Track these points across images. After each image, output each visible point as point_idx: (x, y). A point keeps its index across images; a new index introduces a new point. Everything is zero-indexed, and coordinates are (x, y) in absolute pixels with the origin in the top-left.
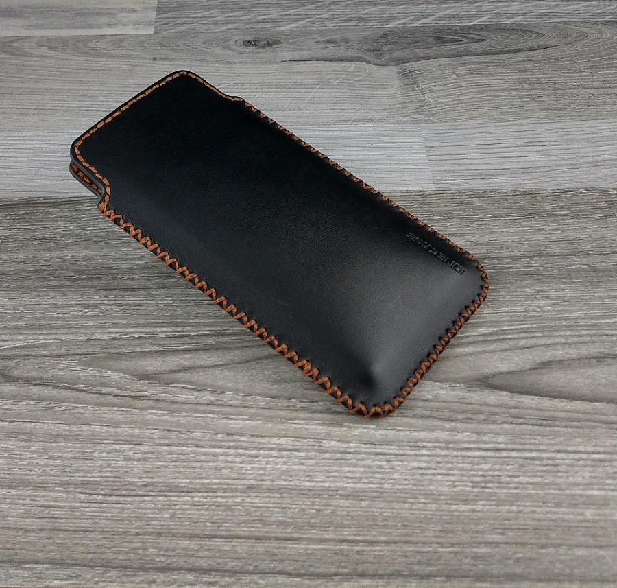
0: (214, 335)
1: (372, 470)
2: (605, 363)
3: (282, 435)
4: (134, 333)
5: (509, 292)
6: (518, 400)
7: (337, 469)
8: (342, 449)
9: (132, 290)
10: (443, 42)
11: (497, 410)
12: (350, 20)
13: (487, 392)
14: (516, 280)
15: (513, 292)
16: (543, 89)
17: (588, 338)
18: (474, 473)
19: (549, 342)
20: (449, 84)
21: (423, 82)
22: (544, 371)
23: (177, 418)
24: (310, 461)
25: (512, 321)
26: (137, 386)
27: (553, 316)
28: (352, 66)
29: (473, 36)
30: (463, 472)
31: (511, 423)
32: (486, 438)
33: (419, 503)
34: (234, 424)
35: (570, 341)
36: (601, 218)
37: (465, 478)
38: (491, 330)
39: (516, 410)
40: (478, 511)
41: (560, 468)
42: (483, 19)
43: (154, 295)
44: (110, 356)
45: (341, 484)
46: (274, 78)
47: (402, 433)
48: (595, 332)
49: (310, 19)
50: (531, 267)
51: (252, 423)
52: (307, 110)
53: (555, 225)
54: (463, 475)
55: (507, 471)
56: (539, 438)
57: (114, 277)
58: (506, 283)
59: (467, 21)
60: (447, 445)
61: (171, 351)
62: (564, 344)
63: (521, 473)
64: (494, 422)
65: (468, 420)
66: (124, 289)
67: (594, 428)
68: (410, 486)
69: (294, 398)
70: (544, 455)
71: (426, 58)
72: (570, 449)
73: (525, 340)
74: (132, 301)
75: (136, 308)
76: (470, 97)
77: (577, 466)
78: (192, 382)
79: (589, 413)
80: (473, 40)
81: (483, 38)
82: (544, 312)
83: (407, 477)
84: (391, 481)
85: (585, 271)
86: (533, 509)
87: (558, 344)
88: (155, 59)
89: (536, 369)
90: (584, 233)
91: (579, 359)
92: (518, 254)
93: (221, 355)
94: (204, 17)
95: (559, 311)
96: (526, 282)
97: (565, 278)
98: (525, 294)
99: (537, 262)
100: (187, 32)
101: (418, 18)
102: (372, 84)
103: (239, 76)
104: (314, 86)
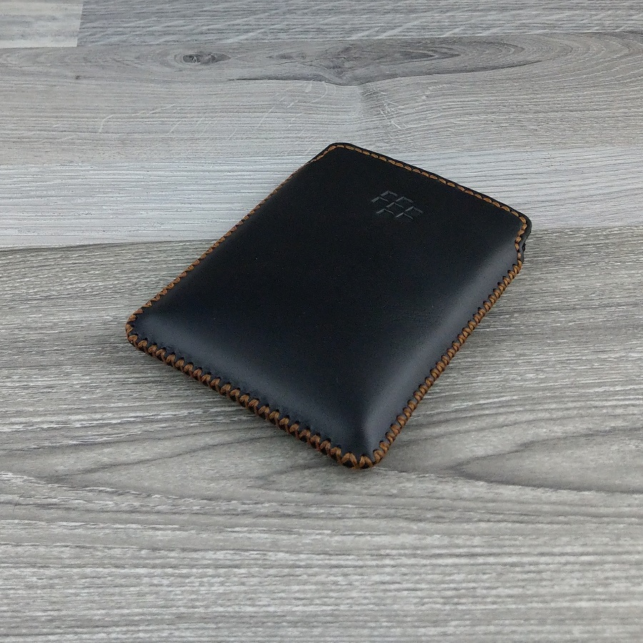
0: (140, 422)
1: (326, 588)
2: (594, 442)
3: (219, 548)
4: (43, 422)
5: (486, 357)
6: (497, 491)
7: (284, 588)
8: (291, 562)
9: (42, 367)
11: (472, 505)
13: (461, 482)
15: (492, 356)
16: (523, 112)
17: (575, 412)
18: (446, 586)
19: (530, 417)
20: (418, 106)
21: (389, 104)
22: (525, 454)
23: (93, 531)
24: (252, 579)
25: (489, 393)
26: (45, 492)
27: (536, 386)
28: (309, 86)
30: (433, 586)
31: (489, 521)
32: (459, 541)
33: (381, 627)
34: (161, 535)
35: (555, 416)
36: (589, 265)
37: (435, 593)
38: (465, 404)
39: (494, 504)
40: (450, 635)
41: (544, 575)
42: (455, 31)
43: (67, 374)
44: (11, 454)
45: (288, 608)
47: (362, 539)
48: (583, 404)
50: (510, 326)
51: (184, 534)
53: (537, 274)
54: (431, 590)
55: (483, 581)
56: (520, 538)
57: (20, 352)
58: (482, 346)
60: (414, 552)
61: (87, 445)
62: (549, 420)
63: (499, 584)
64: (469, 521)
65: (438, 519)
66: (31, 367)
67: (582, 523)
68: (371, 606)
69: (235, 500)
70: (526, 559)
71: (393, 76)
72: (556, 550)
73: (505, 417)
74: (40, 381)
75: (45, 390)
76: (442, 122)
77: (564, 571)
78: (111, 484)
79: (576, 505)
80: (445, 56)
81: (456, 53)
82: (526, 380)
83: (367, 595)
84: (348, 601)
85: (571, 329)
86: (514, 628)
87: (542, 420)
88: (78, 78)
89: (517, 451)
90: (570, 283)
91: (565, 438)
92: (496, 310)
93: (148, 447)
94: (138, 27)
95: (542, 379)
96: (505, 344)
97: (549, 338)
98: (504, 359)
99: (517, 319)
102: (333, 107)
103: (178, 98)
104: (265, 110)
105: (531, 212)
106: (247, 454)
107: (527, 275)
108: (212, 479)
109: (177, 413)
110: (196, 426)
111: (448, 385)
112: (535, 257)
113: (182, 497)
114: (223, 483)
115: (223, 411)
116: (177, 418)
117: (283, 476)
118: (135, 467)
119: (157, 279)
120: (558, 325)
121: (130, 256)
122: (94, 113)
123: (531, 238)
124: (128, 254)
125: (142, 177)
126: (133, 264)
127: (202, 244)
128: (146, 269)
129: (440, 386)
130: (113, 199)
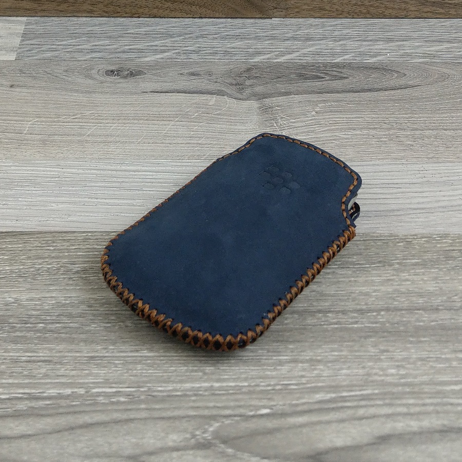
2: (448, 438)
5: (352, 352)
10: (306, 78)
12: (215, 53)
14: (361, 337)
15: (356, 351)
16: (401, 129)
17: (431, 408)
19: (389, 411)
20: (308, 121)
21: (282, 118)
25: (352, 386)
27: (396, 381)
28: (213, 100)
29: (335, 73)
35: (413, 410)
36: (453, 269)
38: (329, 396)
42: (346, 57)
48: (439, 400)
49: (177, 51)
50: (376, 323)
52: (162, 143)
53: (405, 275)
58: (349, 341)
59: (331, 58)
62: (406, 414)
71: (287, 94)
73: (365, 409)
76: (328, 135)
80: (335, 78)
81: (345, 76)
82: (387, 375)
85: (433, 328)
87: (399, 414)
88: (12, 86)
89: (374, 444)
91: (421, 433)
92: (364, 307)
93: (31, 423)
94: (69, 45)
95: (402, 375)
96: (371, 340)
97: (411, 336)
98: (369, 354)
99: (383, 317)
100: (50, 59)
101: (282, 54)
102: (232, 118)
103: (97, 106)
104: (172, 119)
105: (403, 218)
106: (121, 434)
107: (393, 275)
109: (61, 392)
110: (78, 405)
111: (314, 377)
112: (404, 259)
115: (104, 392)
116: (60, 397)
117: (153, 457)
118: (17, 441)
119: (59, 265)
120: (421, 324)
121: (36, 244)
122: (22, 117)
123: (402, 242)
124: (35, 242)
125: (57, 173)
126: (39, 251)
127: (102, 235)
128: (49, 257)
129: (308, 377)
130: (30, 192)
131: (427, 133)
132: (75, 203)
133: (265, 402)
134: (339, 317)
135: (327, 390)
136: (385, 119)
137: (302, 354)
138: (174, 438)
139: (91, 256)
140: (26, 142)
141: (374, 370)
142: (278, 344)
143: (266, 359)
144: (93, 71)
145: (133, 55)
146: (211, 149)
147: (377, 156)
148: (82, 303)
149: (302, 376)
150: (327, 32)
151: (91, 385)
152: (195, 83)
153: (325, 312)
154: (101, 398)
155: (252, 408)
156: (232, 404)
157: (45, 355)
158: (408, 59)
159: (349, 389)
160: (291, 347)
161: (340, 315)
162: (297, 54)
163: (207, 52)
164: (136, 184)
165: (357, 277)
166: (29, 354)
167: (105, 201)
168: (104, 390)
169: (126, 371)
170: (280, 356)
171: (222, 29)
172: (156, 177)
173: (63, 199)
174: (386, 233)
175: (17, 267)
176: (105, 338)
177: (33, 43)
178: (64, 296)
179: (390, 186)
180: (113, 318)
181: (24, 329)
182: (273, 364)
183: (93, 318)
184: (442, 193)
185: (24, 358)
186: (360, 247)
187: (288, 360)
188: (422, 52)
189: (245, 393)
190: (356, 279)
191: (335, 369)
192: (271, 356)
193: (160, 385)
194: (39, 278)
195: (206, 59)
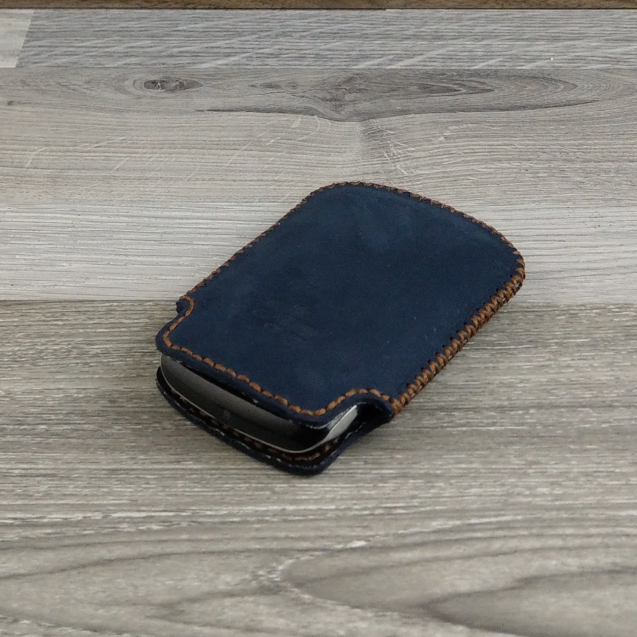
0: (19, 526)
2: (621, 581)
5: (486, 463)
10: (432, 91)
12: (302, 57)
13: (432, 625)
14: (499, 444)
15: (495, 463)
16: (568, 161)
17: (599, 540)
19: (536, 543)
20: (432, 149)
21: (395, 145)
22: (525, 592)
27: (549, 503)
28: (297, 121)
29: (474, 84)
35: (571, 543)
38: (451, 524)
42: (491, 62)
46: (181, 133)
48: (609, 530)
49: (247, 54)
50: (522, 424)
52: (223, 180)
53: (565, 360)
58: (483, 449)
59: (469, 64)
62: (561, 548)
71: (404, 112)
73: (502, 542)
76: (461, 168)
80: (475, 90)
81: (488, 88)
82: (536, 496)
85: (604, 432)
87: (551, 548)
88: (10, 103)
89: (513, 588)
90: (608, 373)
91: (581, 574)
92: (506, 403)
93: (24, 558)
94: (94, 47)
95: (557, 495)
96: (514, 447)
97: (573, 442)
98: (510, 467)
99: (533, 416)
100: (65, 67)
101: (399, 58)
102: (324, 146)
103: (131, 130)
104: (238, 147)
105: (566, 282)
106: (152, 574)
107: (551, 360)
108: (102, 604)
109: (69, 516)
110: (91, 534)
111: (430, 498)
112: (566, 338)
113: (58, 625)
114: (114, 610)
115: (128, 517)
116: (67, 523)
117: (197, 605)
119: (70, 346)
120: (587, 426)
121: (39, 317)
122: (23, 144)
123: (564, 314)
124: (38, 314)
125: (71, 222)
126: (42, 327)
127: (133, 305)
128: (56, 334)
129: (421, 498)
130: (30, 247)
131: (605, 165)
132: (96, 262)
133: (358, 532)
134: (469, 416)
135: (450, 515)
136: (544, 147)
137: (414, 466)
138: (227, 580)
139: (116, 334)
140: (28, 179)
141: (518, 489)
142: (381, 453)
143: (361, 473)
144: (127, 83)
145: (184, 60)
146: (293, 188)
147: (530, 198)
148: (101, 397)
149: (414, 497)
150: (464, 28)
151: (111, 508)
152: (272, 98)
153: (449, 410)
154: (125, 525)
155: (340, 540)
156: (312, 534)
157: (47, 467)
158: (580, 65)
159: (481, 514)
160: (399, 456)
161: (471, 415)
162: (420, 58)
163: (290, 55)
164: (184, 236)
165: (498, 362)
166: (25, 466)
167: (138, 259)
168: (129, 514)
169: (161, 489)
170: (383, 469)
171: (314, 25)
172: (213, 226)
173: (80, 256)
174: (541, 302)
175: (10, 349)
176: (133, 444)
177: (42, 44)
178: (77, 387)
179: (548, 238)
180: (146, 417)
181: (17, 432)
182: (373, 480)
183: (116, 417)
184: (623, 248)
185: (16, 471)
186: (503, 322)
187: (394, 475)
188: (601, 55)
189: (330, 519)
190: (496, 365)
191: (461, 487)
192: (371, 469)
193: (209, 508)
194: (41, 364)
195: (289, 65)
